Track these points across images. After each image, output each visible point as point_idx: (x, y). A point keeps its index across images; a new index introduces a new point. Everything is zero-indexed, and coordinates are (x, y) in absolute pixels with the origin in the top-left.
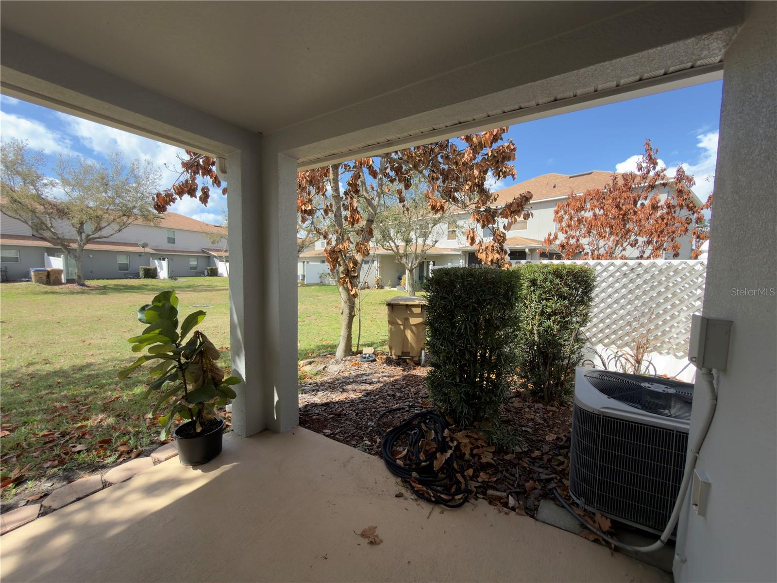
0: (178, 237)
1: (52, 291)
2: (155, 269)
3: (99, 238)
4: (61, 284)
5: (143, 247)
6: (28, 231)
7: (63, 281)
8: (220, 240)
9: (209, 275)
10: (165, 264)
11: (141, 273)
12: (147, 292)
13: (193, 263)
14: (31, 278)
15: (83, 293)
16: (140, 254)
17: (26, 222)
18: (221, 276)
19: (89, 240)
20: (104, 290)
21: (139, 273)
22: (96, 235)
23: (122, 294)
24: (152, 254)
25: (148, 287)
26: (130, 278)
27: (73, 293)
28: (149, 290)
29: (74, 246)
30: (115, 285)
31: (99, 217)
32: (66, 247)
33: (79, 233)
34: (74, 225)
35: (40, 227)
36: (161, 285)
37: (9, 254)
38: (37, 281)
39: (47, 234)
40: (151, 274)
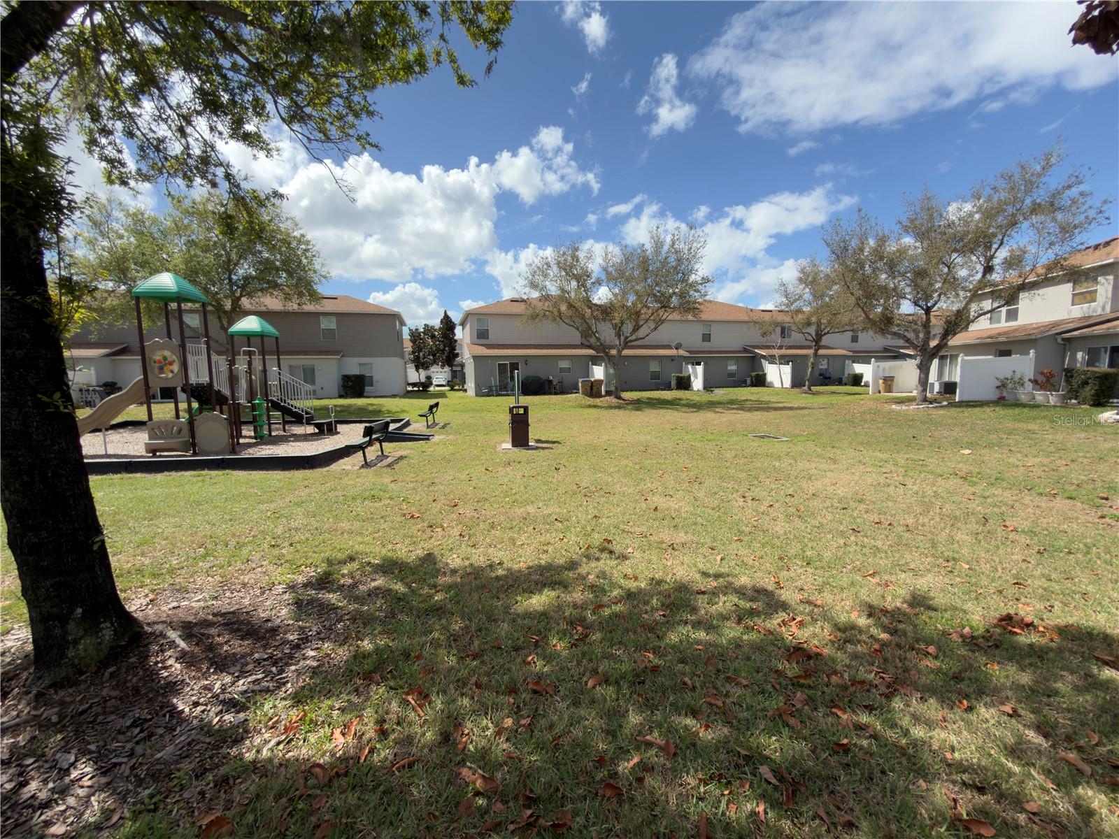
0: (715, 332)
1: (595, 404)
2: (689, 378)
3: (636, 340)
4: (602, 396)
5: (677, 349)
6: (576, 337)
7: (603, 393)
9: (753, 385)
10: (700, 369)
11: (673, 383)
12: (684, 409)
13: (732, 367)
14: (578, 390)
15: (619, 407)
16: (672, 358)
17: (577, 329)
18: (770, 385)
19: (627, 345)
20: (638, 405)
21: (671, 382)
22: (634, 337)
23: (657, 412)
24: (685, 358)
25: (683, 402)
26: (663, 390)
27: (611, 407)
28: (684, 405)
29: (613, 352)
30: (648, 398)
31: (638, 314)
32: (607, 354)
33: (618, 335)
34: (615, 326)
35: (587, 333)
36: (696, 399)
37: (564, 364)
38: (583, 393)
39: (593, 340)
40: (684, 384)
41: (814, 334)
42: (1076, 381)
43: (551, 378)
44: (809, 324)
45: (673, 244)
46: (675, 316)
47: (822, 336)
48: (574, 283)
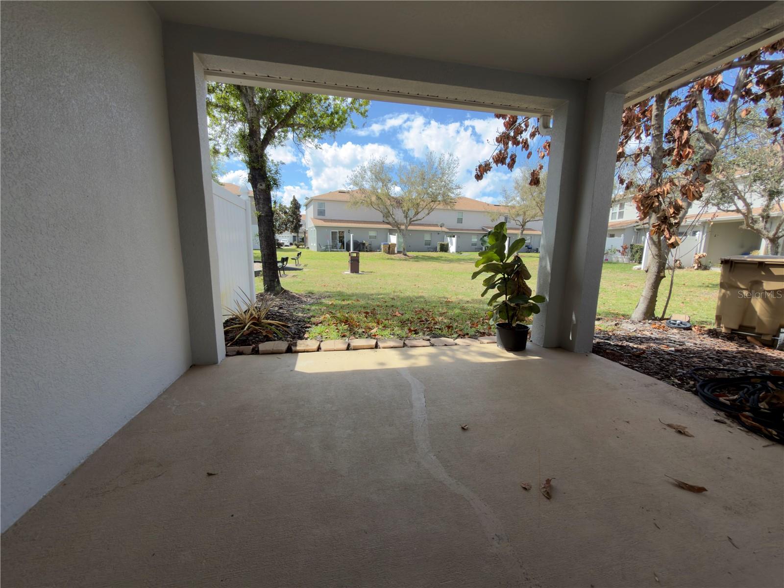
0: (465, 217)
1: (391, 258)
2: (448, 245)
3: (416, 220)
4: (395, 254)
5: (441, 227)
6: (380, 217)
7: (396, 252)
8: (499, 218)
10: (454, 240)
12: (442, 262)
13: (474, 240)
14: (381, 249)
15: (406, 260)
16: (438, 233)
17: (381, 212)
19: (411, 223)
20: (416, 258)
21: (437, 247)
22: (415, 219)
23: (427, 262)
24: (446, 233)
25: (443, 259)
26: (431, 251)
27: (401, 260)
28: (443, 260)
29: (403, 227)
30: (423, 256)
31: (418, 204)
32: (399, 228)
33: (406, 217)
34: (404, 212)
35: (387, 214)
36: (451, 257)
37: (372, 234)
38: (385, 252)
39: (390, 219)
40: (444, 248)
41: (521, 221)
42: (634, 250)
43: (364, 242)
44: (518, 215)
45: (440, 163)
46: (441, 206)
47: (526, 223)
48: (380, 184)
